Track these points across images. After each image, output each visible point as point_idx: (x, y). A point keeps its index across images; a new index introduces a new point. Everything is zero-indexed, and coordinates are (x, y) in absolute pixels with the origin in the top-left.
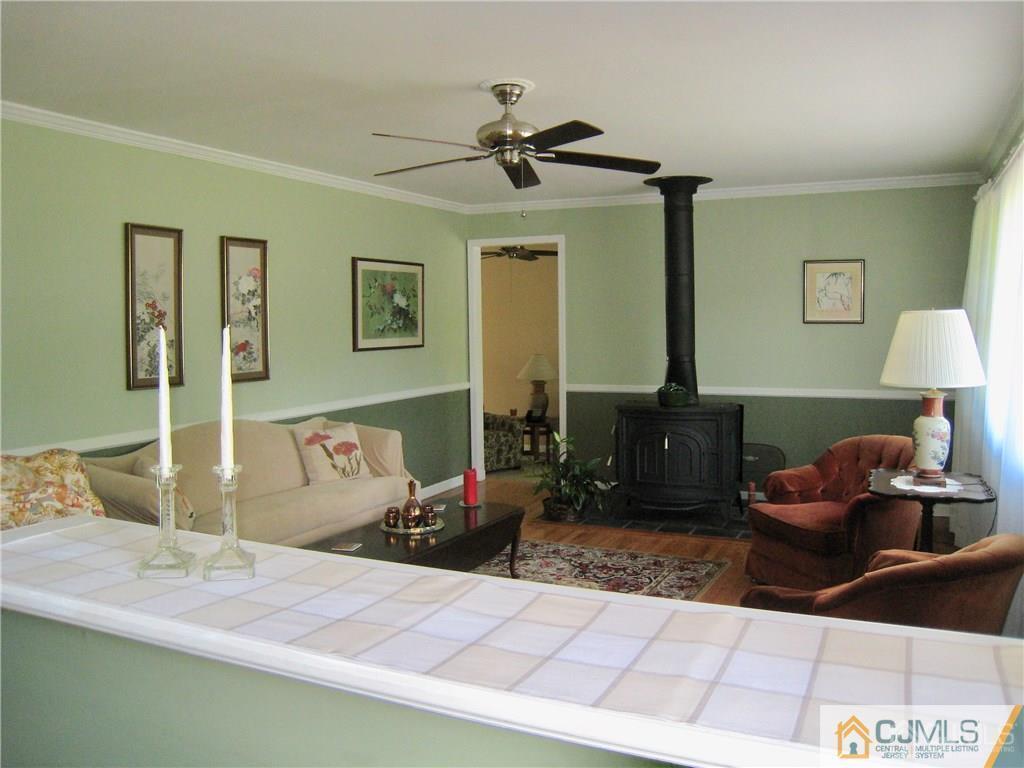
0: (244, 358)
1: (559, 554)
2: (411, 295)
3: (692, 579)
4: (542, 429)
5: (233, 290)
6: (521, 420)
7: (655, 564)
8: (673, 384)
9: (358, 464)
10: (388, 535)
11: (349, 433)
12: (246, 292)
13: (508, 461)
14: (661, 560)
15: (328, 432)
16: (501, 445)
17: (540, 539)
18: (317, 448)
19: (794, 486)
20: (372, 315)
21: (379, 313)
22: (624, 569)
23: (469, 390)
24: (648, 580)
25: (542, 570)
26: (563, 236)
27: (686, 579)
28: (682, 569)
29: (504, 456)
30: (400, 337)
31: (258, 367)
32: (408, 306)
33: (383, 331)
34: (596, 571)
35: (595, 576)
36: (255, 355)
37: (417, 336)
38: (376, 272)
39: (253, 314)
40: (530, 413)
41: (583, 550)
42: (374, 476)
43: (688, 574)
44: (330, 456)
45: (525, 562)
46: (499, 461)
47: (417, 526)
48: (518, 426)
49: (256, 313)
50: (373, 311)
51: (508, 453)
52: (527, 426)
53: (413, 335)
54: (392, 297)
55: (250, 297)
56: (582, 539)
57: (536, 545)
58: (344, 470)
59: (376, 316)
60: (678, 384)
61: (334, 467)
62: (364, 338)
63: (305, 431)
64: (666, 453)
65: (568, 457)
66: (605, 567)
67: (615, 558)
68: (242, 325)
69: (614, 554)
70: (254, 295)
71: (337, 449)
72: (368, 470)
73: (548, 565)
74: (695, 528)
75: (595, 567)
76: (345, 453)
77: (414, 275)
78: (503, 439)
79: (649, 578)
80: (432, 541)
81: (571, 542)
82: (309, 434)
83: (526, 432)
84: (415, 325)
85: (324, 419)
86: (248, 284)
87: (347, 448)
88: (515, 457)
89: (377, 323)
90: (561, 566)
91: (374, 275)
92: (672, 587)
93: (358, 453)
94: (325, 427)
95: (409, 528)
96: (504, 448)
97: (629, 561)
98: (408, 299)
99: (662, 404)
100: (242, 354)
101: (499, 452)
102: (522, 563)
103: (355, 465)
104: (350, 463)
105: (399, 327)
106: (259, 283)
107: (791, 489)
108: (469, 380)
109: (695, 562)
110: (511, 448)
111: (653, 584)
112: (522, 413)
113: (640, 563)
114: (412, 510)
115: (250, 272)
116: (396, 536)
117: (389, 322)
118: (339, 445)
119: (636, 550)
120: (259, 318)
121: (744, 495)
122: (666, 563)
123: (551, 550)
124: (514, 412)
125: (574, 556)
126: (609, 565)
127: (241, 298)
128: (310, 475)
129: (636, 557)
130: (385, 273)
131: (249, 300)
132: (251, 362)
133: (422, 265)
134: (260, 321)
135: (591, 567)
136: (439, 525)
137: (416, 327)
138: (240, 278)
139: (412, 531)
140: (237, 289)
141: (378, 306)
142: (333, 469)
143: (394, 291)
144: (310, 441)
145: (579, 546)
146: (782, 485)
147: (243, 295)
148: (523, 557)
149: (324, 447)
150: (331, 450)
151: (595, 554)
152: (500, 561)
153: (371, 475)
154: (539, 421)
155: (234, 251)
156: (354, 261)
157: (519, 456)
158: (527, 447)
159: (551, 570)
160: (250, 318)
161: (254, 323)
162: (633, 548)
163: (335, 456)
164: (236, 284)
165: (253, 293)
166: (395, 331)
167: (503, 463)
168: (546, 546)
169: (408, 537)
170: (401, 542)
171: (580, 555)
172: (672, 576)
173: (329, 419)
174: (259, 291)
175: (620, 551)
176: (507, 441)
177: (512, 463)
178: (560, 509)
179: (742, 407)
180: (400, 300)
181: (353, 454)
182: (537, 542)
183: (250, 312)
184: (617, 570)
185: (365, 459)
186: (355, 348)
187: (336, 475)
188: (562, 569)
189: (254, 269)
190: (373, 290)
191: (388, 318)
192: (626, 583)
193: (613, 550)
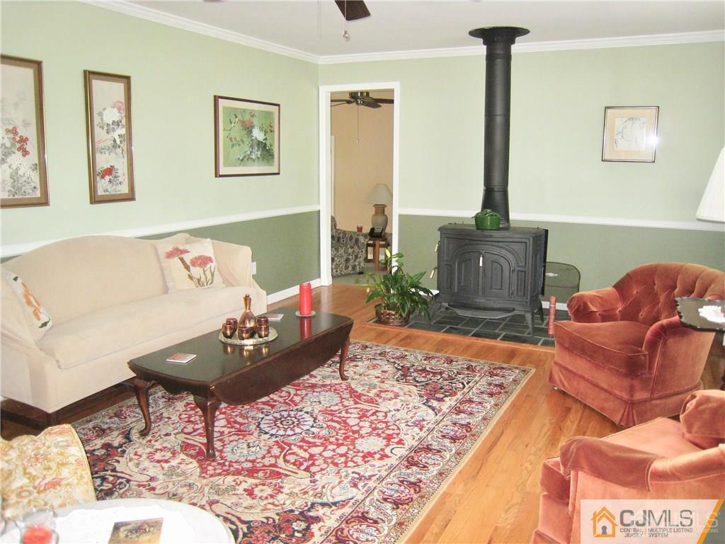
0: (110, 181)
1: (385, 356)
2: (268, 130)
3: (501, 386)
4: (381, 243)
5: (97, 120)
6: (365, 236)
7: (468, 369)
8: (488, 210)
9: (213, 275)
10: (225, 345)
11: (206, 247)
12: (110, 122)
13: (354, 267)
14: (474, 364)
15: (187, 247)
16: (349, 254)
17: (370, 341)
18: (176, 260)
19: (596, 307)
20: (233, 146)
21: (239, 145)
22: (441, 373)
23: (319, 211)
24: (461, 386)
25: (368, 372)
26: (398, 83)
27: (496, 385)
28: (492, 375)
29: (351, 263)
30: (259, 166)
31: (124, 189)
32: (266, 139)
33: (242, 160)
34: (415, 374)
35: (414, 379)
36: (120, 179)
37: (273, 165)
38: (236, 109)
39: (118, 142)
40: (373, 230)
41: (406, 353)
42: (227, 286)
43: (497, 380)
44: (187, 268)
45: (355, 363)
46: (347, 267)
47: (252, 336)
48: (362, 240)
49: (121, 142)
50: (233, 142)
51: (355, 261)
52: (370, 240)
53: (271, 165)
54: (251, 132)
55: (115, 127)
56: (406, 342)
57: (367, 347)
58: (199, 280)
59: (236, 148)
60: (492, 211)
61: (191, 277)
62: (225, 165)
63: (166, 246)
64: (481, 270)
65: (398, 270)
66: (424, 370)
67: (433, 362)
68: (107, 152)
69: (433, 358)
70: (118, 125)
71: (194, 263)
72: (221, 280)
73: (374, 367)
74: (504, 333)
75: (416, 371)
76: (200, 265)
77: (269, 114)
78: (350, 250)
79: (463, 384)
80: (264, 351)
81: (395, 345)
82: (169, 248)
83: (368, 245)
84: (272, 156)
85: (187, 235)
86: (112, 115)
87: (203, 261)
88: (359, 265)
89: (238, 153)
90: (386, 368)
91: (235, 113)
92: (482, 393)
93: (213, 265)
94: (187, 242)
95: (243, 339)
96: (350, 257)
97: (445, 365)
98: (266, 133)
99: (478, 229)
100: (107, 178)
101: (347, 260)
102: (352, 365)
103: (209, 276)
104: (205, 274)
105: (258, 158)
106: (123, 114)
107: (594, 309)
108: (319, 204)
109: (503, 368)
110: (356, 257)
111: (465, 390)
112: (367, 230)
113: (455, 367)
114: (248, 322)
115: (114, 104)
116: (233, 346)
117: (249, 153)
118: (196, 258)
119: (451, 354)
120: (124, 146)
121: (545, 305)
122: (478, 368)
123: (379, 352)
124: (360, 229)
125: (398, 358)
126: (428, 369)
127: (106, 128)
128: (170, 285)
129: (452, 361)
130: (244, 111)
131: (114, 130)
132: (117, 185)
133: (279, 105)
134: (125, 148)
135: (412, 370)
136: (273, 335)
137: (273, 158)
138: (104, 109)
139: (246, 342)
140: (102, 119)
141: (238, 139)
142: (189, 279)
143: (253, 127)
144: (170, 255)
145: (402, 349)
146: (585, 304)
147: (108, 125)
148: (353, 359)
149: (182, 260)
150: (188, 262)
151: (416, 357)
152: (333, 362)
153: (224, 285)
154: (379, 237)
155: (97, 84)
156: (216, 98)
157: (362, 264)
158: (370, 257)
159: (377, 372)
160: (115, 146)
161: (118, 151)
162: (450, 351)
163: (191, 267)
164: (100, 114)
165: (118, 124)
166: (254, 160)
167: (350, 268)
168: (374, 348)
169: (241, 348)
170: (237, 352)
171: (403, 357)
172: (484, 381)
173: (191, 235)
174: (124, 122)
175: (438, 355)
176: (354, 252)
177: (358, 270)
178: (388, 314)
179: (547, 231)
180: (258, 134)
181: (208, 266)
182: (367, 344)
183: (115, 141)
184: (435, 374)
185: (219, 270)
186: (217, 175)
187: (191, 285)
188: (385, 372)
189: (118, 102)
190: (233, 124)
191: (246, 148)
192: (442, 388)
193: (432, 353)
